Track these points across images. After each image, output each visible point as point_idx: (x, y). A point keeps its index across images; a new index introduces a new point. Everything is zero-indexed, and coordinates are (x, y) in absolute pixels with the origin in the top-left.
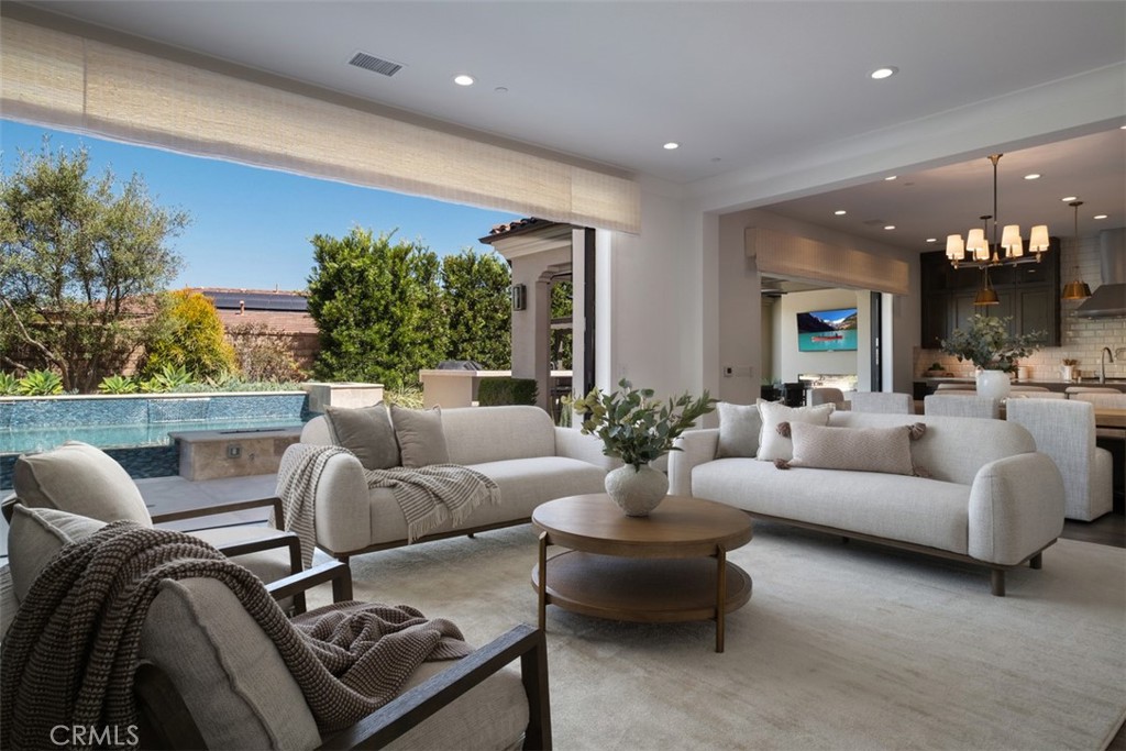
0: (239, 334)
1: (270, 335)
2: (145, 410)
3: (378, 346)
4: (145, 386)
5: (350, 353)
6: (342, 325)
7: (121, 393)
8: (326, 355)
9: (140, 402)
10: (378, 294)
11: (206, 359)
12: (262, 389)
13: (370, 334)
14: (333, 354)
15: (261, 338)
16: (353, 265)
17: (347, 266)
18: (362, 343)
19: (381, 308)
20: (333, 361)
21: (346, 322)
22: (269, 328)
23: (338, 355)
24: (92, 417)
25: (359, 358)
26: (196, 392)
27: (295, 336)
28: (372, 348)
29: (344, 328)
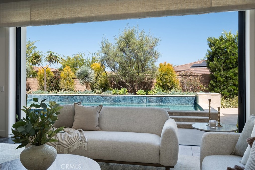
0: (183, 76)
1: (194, 75)
2: (146, 100)
3: (234, 78)
4: (149, 92)
5: (221, 81)
6: (217, 70)
7: (141, 95)
8: (212, 82)
9: (145, 97)
10: (232, 57)
11: (169, 84)
12: (182, 94)
13: (230, 73)
14: (214, 81)
15: (190, 77)
16: (221, 47)
17: (219, 48)
18: (226, 77)
19: (234, 63)
20: (214, 84)
21: (219, 69)
22: (193, 73)
23: (216, 82)
24: (133, 101)
25: (225, 83)
26: (161, 95)
27: (203, 75)
28: (231, 79)
29: (218, 71)
